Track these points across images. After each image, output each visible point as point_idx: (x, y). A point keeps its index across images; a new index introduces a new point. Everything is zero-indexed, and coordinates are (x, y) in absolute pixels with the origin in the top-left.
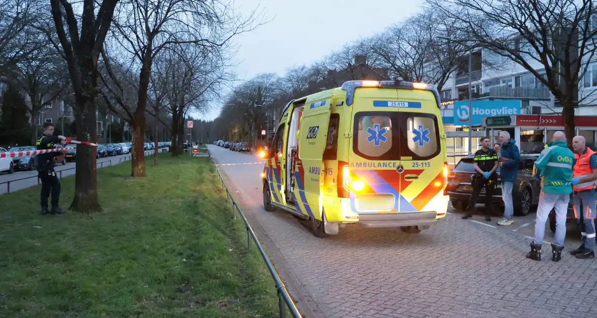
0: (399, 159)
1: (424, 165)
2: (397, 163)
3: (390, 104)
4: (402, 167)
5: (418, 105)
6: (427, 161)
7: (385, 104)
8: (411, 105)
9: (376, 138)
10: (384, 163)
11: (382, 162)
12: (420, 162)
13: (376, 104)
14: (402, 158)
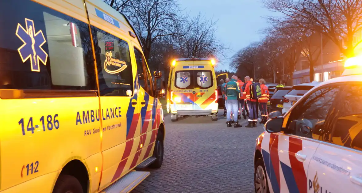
0: (194, 89)
1: (205, 91)
2: (193, 90)
3: (190, 67)
4: (195, 92)
5: (203, 67)
6: (206, 89)
7: (188, 67)
8: (199, 67)
9: (184, 81)
10: (187, 91)
11: (186, 90)
12: (203, 90)
13: (184, 67)
14: (195, 88)
